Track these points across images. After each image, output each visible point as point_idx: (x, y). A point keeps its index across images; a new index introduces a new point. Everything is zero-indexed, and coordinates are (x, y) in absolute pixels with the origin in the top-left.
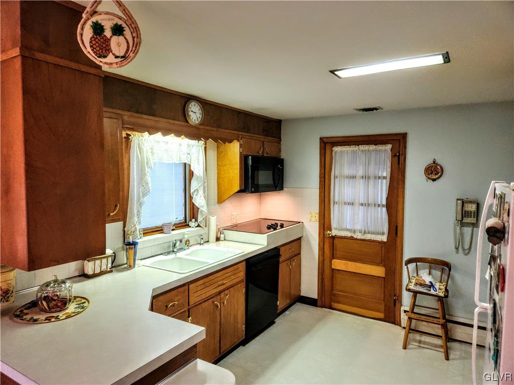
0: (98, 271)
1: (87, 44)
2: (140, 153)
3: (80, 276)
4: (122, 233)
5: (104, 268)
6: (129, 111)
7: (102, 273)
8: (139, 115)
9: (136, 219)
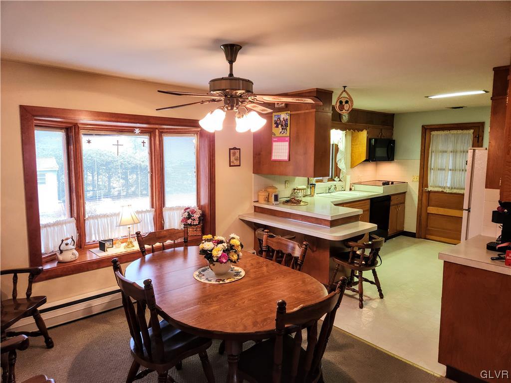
1: (337, 107)
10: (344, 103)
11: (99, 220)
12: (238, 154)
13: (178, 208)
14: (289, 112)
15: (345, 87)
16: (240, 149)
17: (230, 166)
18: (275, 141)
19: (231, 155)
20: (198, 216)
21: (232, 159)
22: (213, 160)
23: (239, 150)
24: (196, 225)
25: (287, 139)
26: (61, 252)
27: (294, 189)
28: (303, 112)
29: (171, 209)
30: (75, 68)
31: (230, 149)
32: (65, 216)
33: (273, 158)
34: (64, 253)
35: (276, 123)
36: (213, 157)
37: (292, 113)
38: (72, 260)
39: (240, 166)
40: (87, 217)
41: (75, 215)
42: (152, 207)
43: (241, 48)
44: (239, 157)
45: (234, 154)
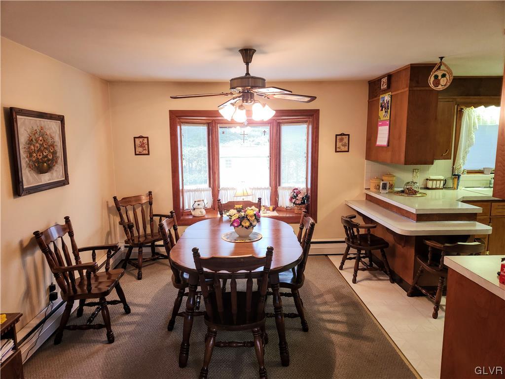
0: (434, 187)
1: (432, 83)
2: (469, 119)
3: (424, 188)
4: (452, 168)
5: (438, 186)
6: (461, 96)
7: (436, 189)
8: (468, 97)
9: (462, 161)
10: (440, 78)
11: (228, 191)
12: (346, 140)
13: (289, 188)
14: (390, 93)
15: (441, 58)
16: (349, 135)
17: (336, 151)
18: (381, 125)
19: (338, 140)
20: (301, 196)
21: (339, 144)
22: (315, 146)
23: (347, 136)
24: (299, 204)
25: (388, 123)
26: (194, 209)
27: (427, 179)
28: (399, 92)
29: (284, 188)
30: (203, 81)
31: (337, 135)
32: (206, 186)
33: (377, 144)
34: (196, 210)
35: (381, 106)
36: (316, 143)
37: (393, 94)
38: (200, 216)
39: (348, 151)
40: (221, 188)
41: (212, 185)
42: (270, 185)
43: (255, 51)
44: (347, 142)
45: (341, 140)
